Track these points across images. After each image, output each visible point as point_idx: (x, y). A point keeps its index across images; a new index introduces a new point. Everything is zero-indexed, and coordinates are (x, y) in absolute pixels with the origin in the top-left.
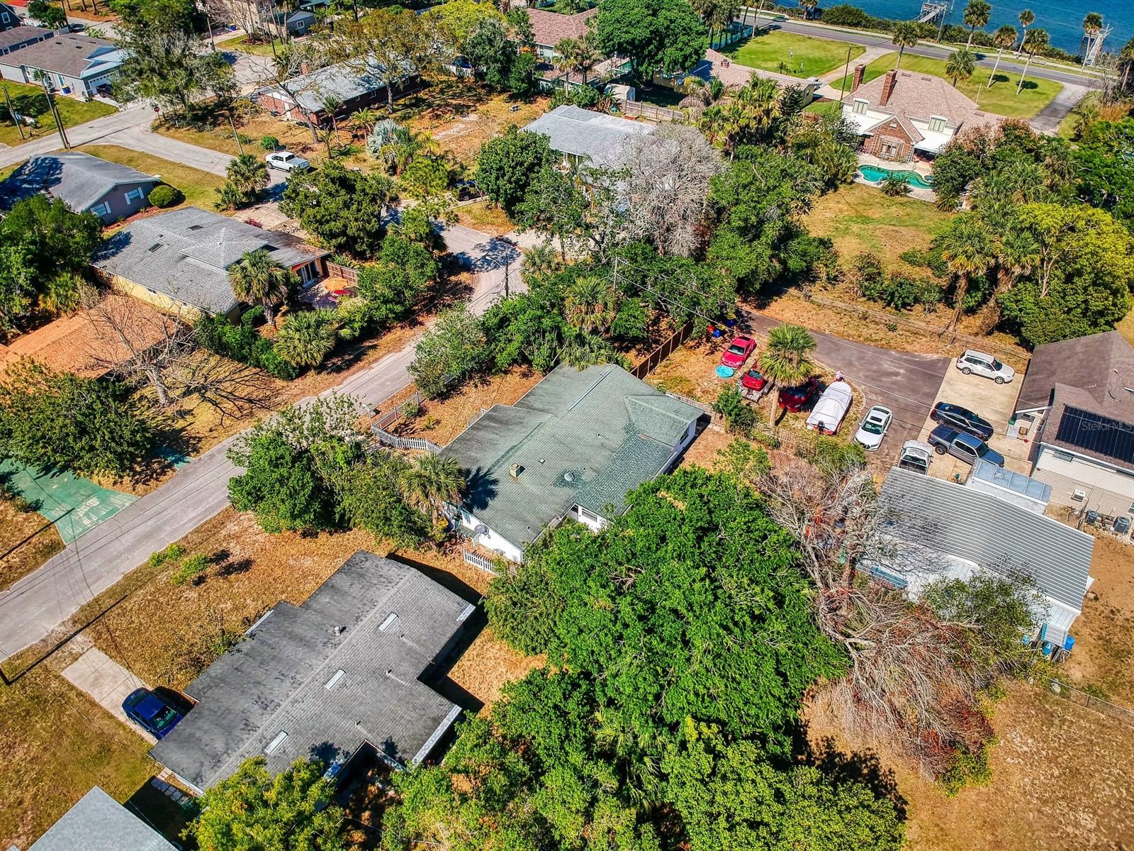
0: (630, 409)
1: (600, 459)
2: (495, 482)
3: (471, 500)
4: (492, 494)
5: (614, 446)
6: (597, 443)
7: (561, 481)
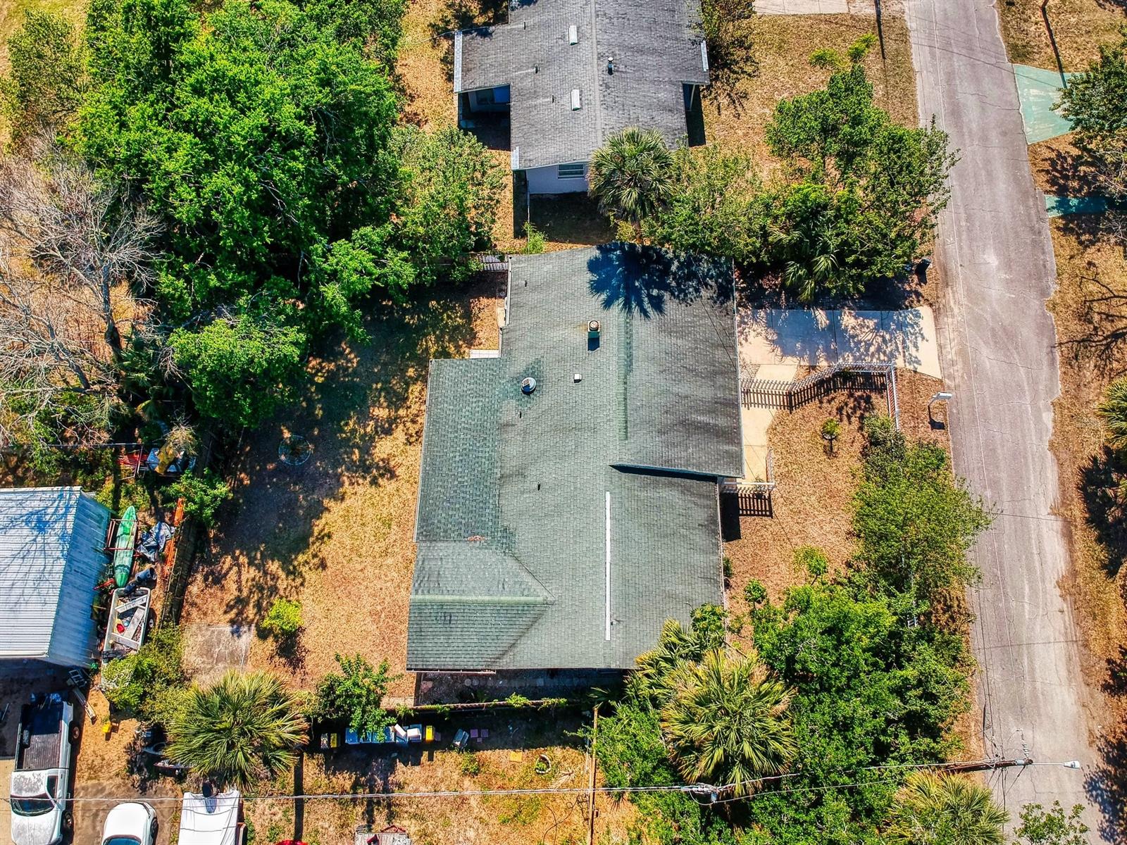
0: (528, 579)
1: (512, 451)
2: (608, 304)
3: (611, 260)
4: (597, 288)
5: (508, 489)
6: (533, 472)
7: (533, 371)
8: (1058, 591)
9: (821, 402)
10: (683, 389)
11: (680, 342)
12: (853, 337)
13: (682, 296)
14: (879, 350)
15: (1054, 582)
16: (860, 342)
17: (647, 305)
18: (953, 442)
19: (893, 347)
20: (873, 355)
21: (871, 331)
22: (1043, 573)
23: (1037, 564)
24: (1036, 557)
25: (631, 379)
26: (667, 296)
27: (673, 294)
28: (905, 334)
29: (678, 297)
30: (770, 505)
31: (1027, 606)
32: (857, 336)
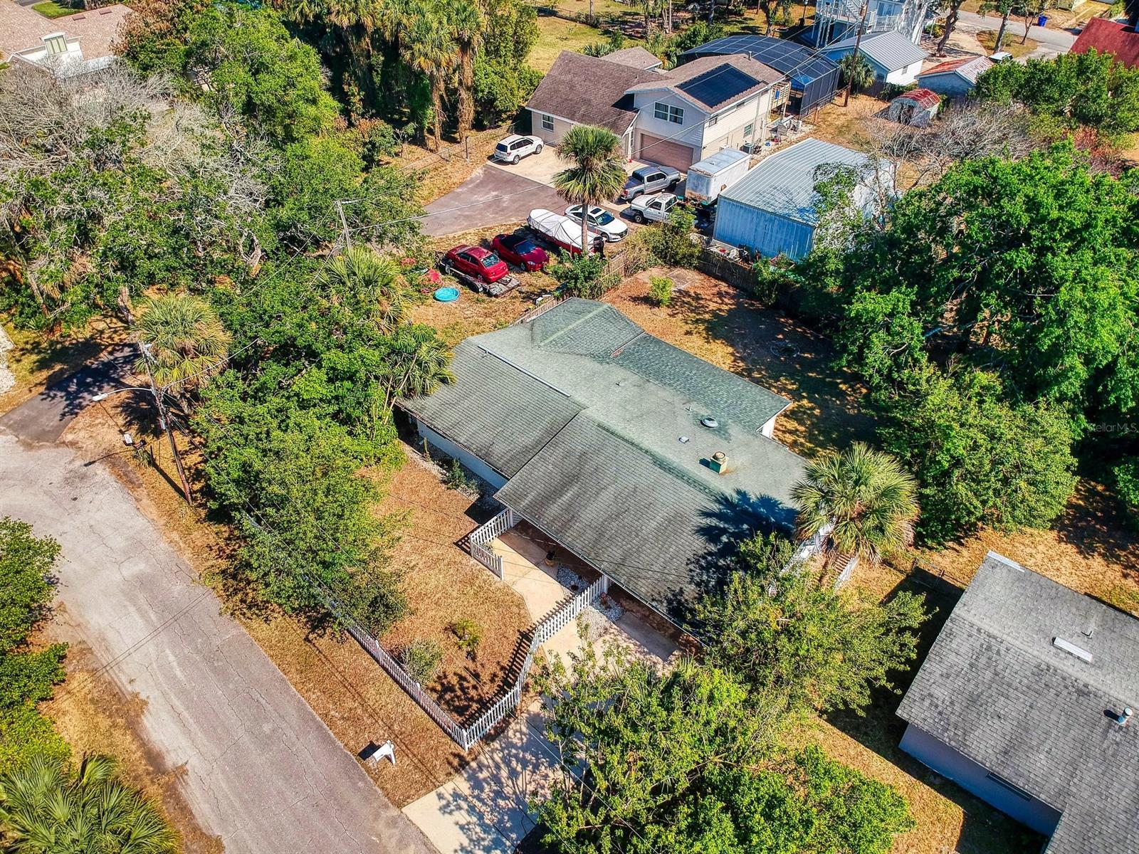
8: (143, 696)
9: (503, 668)
10: (606, 496)
11: (653, 524)
12: (536, 767)
13: (703, 562)
14: (496, 779)
15: (151, 701)
16: (524, 768)
17: (713, 522)
18: (338, 747)
19: (484, 796)
20: (498, 767)
21: (524, 793)
22: (168, 701)
23: (177, 703)
24: (181, 708)
25: (648, 459)
26: (712, 548)
27: (710, 554)
28: (486, 829)
29: (704, 558)
30: (463, 549)
31: (172, 658)
32: (533, 772)
